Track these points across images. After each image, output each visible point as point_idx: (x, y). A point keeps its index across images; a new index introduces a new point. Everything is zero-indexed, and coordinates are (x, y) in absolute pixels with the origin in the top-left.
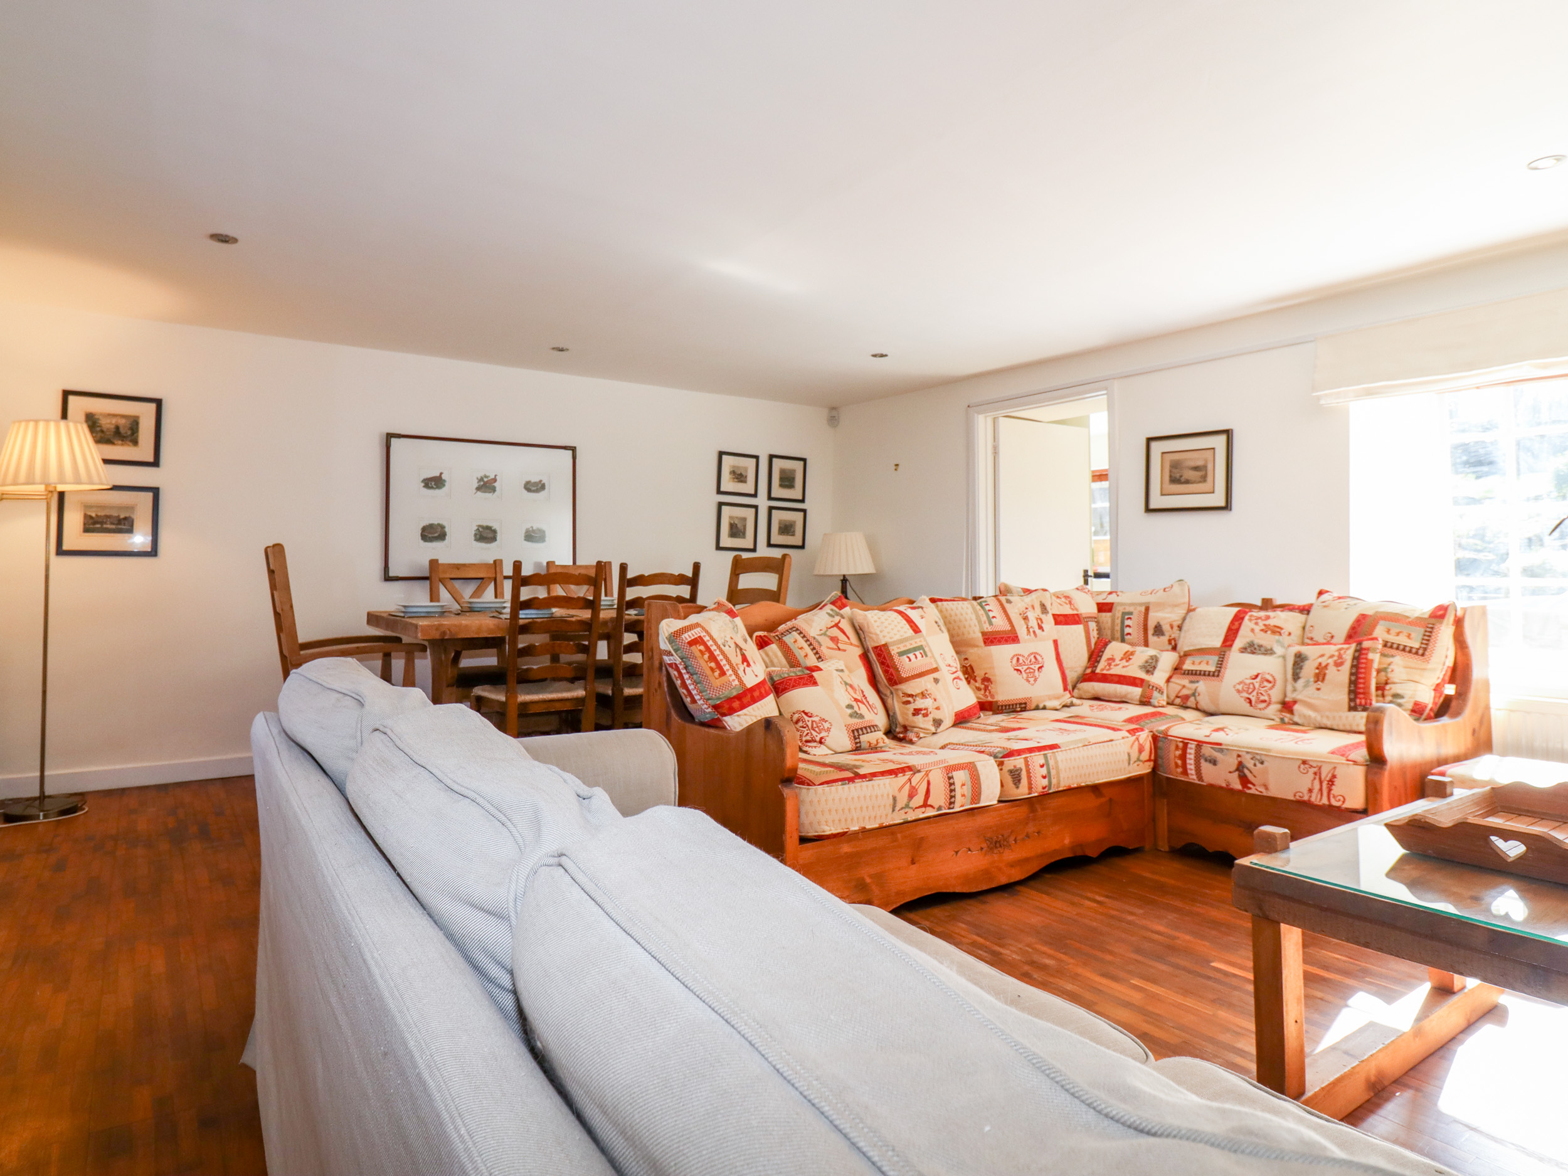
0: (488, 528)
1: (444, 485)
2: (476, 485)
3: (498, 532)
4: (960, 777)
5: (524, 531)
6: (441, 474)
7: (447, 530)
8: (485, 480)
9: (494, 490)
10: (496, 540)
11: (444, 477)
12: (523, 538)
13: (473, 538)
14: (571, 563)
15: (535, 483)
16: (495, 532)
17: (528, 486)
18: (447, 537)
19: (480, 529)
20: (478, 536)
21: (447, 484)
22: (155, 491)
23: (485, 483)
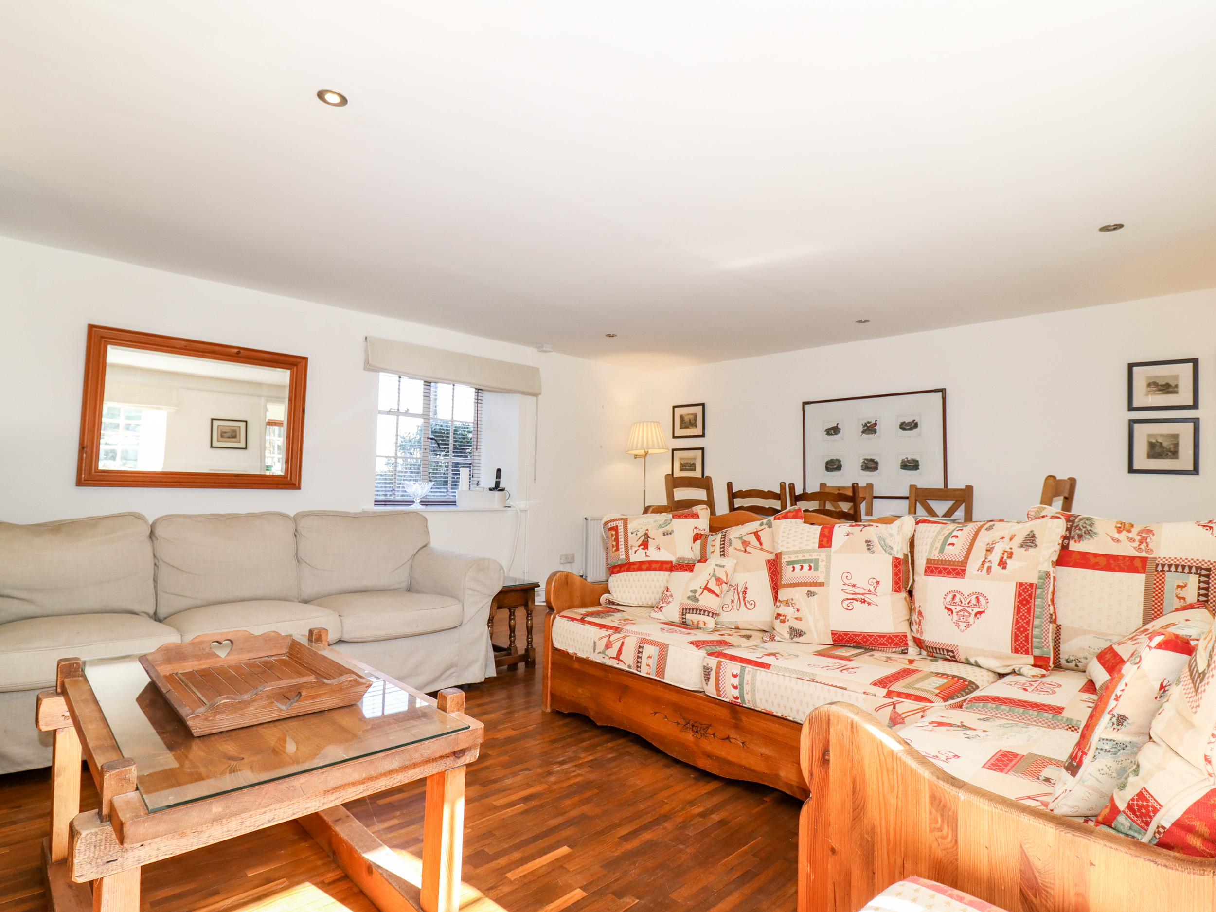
0: (872, 460)
1: (840, 432)
2: (862, 429)
3: (879, 463)
4: (649, 650)
5: (900, 462)
6: (838, 424)
7: (842, 463)
8: (868, 425)
9: (875, 432)
10: (877, 469)
11: (839, 426)
12: (900, 467)
13: (860, 468)
14: (942, 487)
15: (909, 423)
16: (877, 463)
17: (903, 426)
18: (842, 468)
19: (866, 462)
20: (864, 467)
21: (841, 431)
22: (703, 449)
23: (868, 427)
